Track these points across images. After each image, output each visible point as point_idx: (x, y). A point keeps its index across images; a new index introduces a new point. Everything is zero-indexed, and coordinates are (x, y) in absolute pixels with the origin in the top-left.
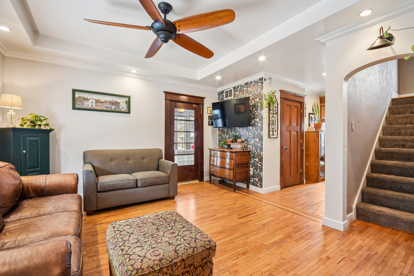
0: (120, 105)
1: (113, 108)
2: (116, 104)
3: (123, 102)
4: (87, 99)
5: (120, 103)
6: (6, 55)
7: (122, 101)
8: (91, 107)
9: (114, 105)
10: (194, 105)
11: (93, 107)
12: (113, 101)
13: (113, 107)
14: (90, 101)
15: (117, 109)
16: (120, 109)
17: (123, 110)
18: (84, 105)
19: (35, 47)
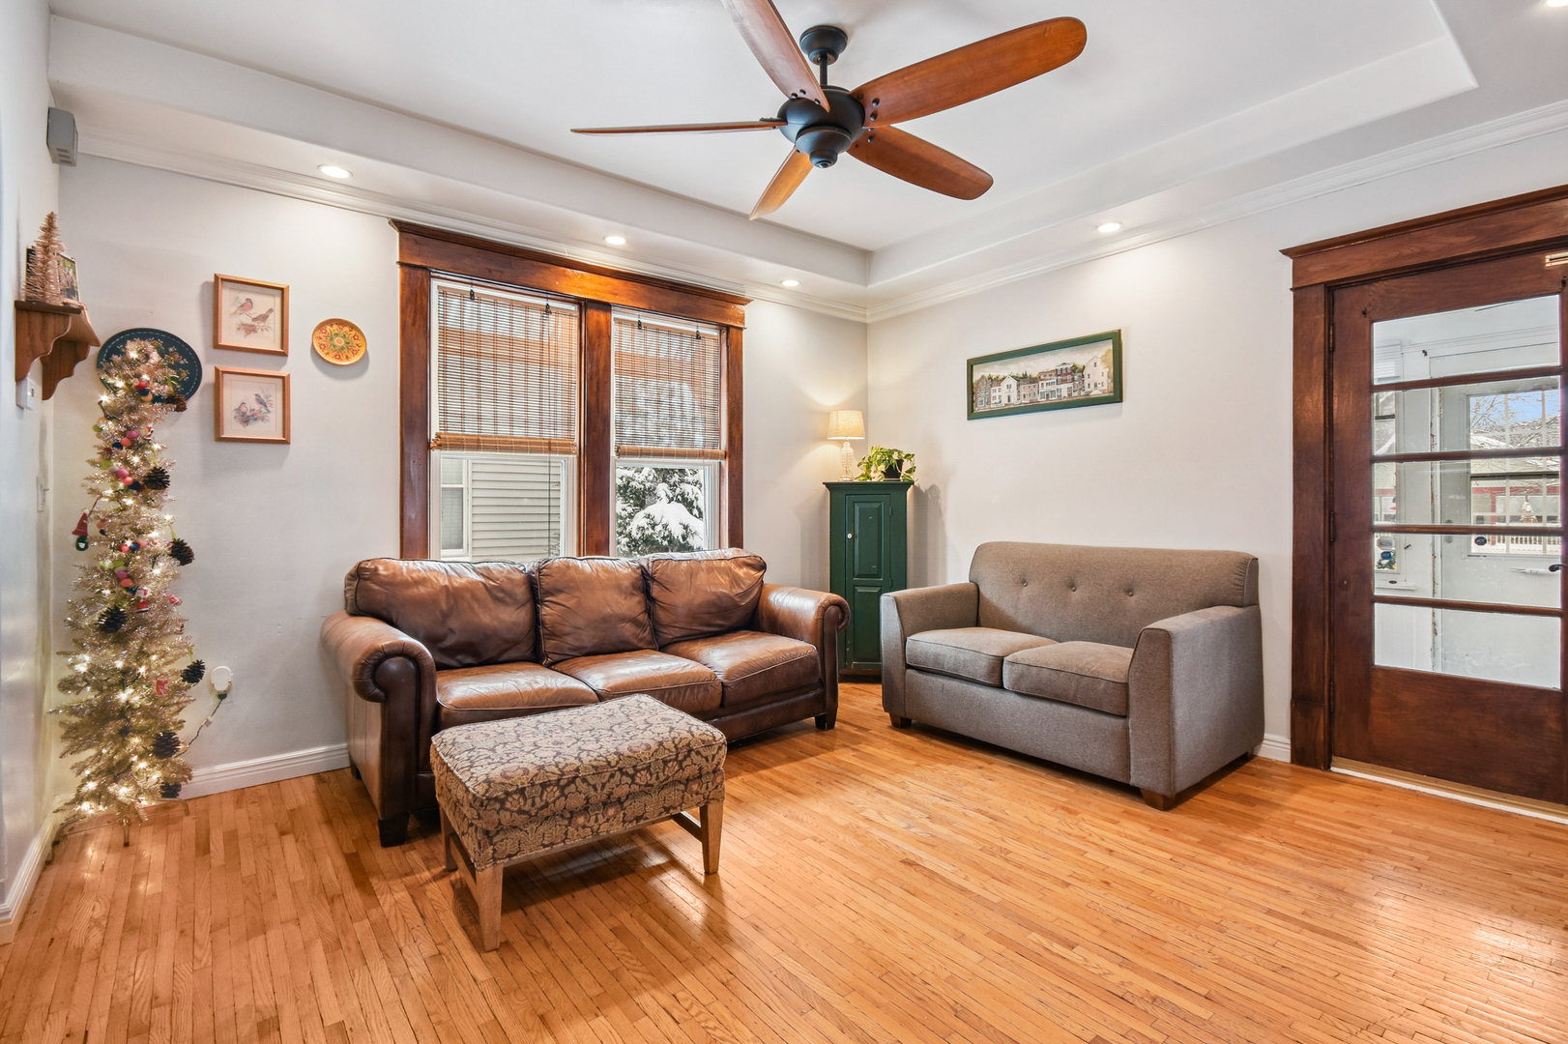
0: (1086, 376)
1: (1065, 394)
2: (1076, 372)
3: (1095, 360)
4: (996, 381)
5: (1084, 367)
6: (868, 321)
7: (1090, 357)
8: (1007, 402)
9: (1064, 381)
10: (1548, 257)
11: (1012, 401)
12: (1064, 367)
13: (1064, 390)
14: (1004, 384)
15: (1076, 394)
16: (1087, 390)
17: (1096, 393)
18: (993, 402)
19: (869, 287)
